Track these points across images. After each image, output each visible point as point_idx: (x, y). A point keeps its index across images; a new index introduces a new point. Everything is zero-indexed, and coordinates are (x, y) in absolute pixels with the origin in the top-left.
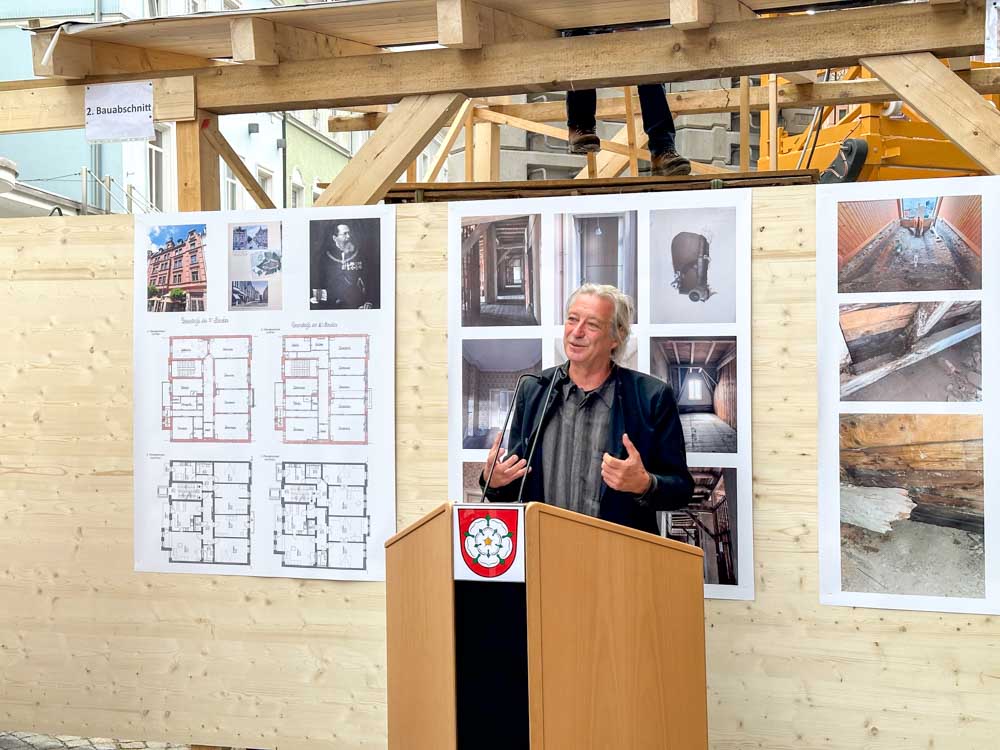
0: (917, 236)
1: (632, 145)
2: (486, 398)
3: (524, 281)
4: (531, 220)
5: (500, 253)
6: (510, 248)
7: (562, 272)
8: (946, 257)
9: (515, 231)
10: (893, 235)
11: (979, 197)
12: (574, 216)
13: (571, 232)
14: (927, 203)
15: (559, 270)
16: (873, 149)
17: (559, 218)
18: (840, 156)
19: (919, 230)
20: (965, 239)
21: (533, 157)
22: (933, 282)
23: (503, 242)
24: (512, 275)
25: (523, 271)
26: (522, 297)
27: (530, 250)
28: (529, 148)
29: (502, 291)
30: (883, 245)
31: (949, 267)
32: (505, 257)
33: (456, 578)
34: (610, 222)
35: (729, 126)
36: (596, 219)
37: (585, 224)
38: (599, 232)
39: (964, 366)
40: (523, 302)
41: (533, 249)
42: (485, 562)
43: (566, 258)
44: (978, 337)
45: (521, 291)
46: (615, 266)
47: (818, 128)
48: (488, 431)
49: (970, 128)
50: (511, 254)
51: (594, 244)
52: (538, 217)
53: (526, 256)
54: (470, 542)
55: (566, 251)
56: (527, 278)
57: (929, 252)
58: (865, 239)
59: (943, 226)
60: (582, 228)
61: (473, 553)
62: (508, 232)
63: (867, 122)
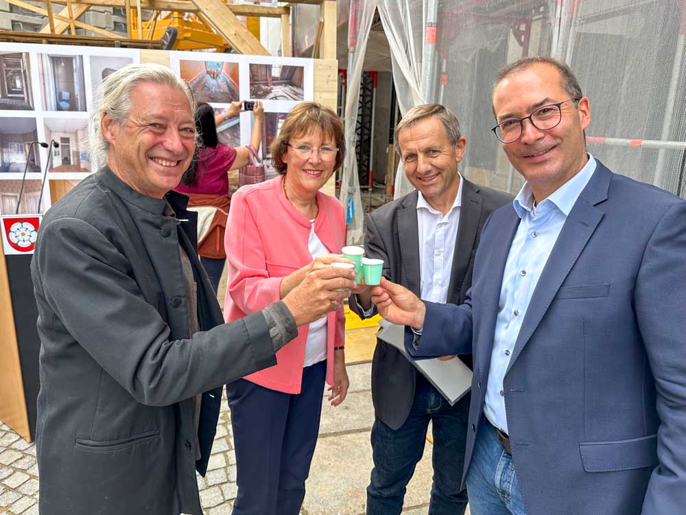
0: (214, 78)
1: (71, 18)
2: (7, 147)
3: (23, 87)
4: (24, 55)
5: (7, 72)
6: (13, 69)
7: (44, 84)
8: (226, 89)
9: (15, 60)
10: (203, 77)
11: (238, 64)
12: (49, 55)
13: (47, 64)
14: (218, 64)
15: (42, 82)
16: (180, 32)
17: (40, 56)
18: (166, 34)
19: (214, 76)
20: (233, 81)
21: (14, 16)
22: (221, 99)
23: (8, 65)
24: (15, 83)
25: (22, 82)
26: (22, 96)
27: (24, 71)
28: (11, 11)
29: (10, 92)
30: (200, 81)
31: (227, 93)
32: (10, 74)
33: (6, 254)
34: (69, 60)
35: (112, 13)
36: (60, 58)
37: (55, 60)
38: (63, 64)
39: (234, 136)
40: (23, 98)
41: (27, 71)
42: (22, 244)
43: (46, 77)
44: (238, 124)
45: (21, 92)
46: (73, 82)
47: (155, 19)
48: (10, 164)
49: (233, 32)
50: (13, 72)
51: (61, 71)
52: (27, 54)
53: (23, 75)
54: (12, 235)
55: (46, 73)
56: (24, 86)
57: (219, 87)
58: (192, 77)
59: (224, 74)
60: (53, 61)
61: (15, 241)
62: (10, 60)
63: (176, 20)
